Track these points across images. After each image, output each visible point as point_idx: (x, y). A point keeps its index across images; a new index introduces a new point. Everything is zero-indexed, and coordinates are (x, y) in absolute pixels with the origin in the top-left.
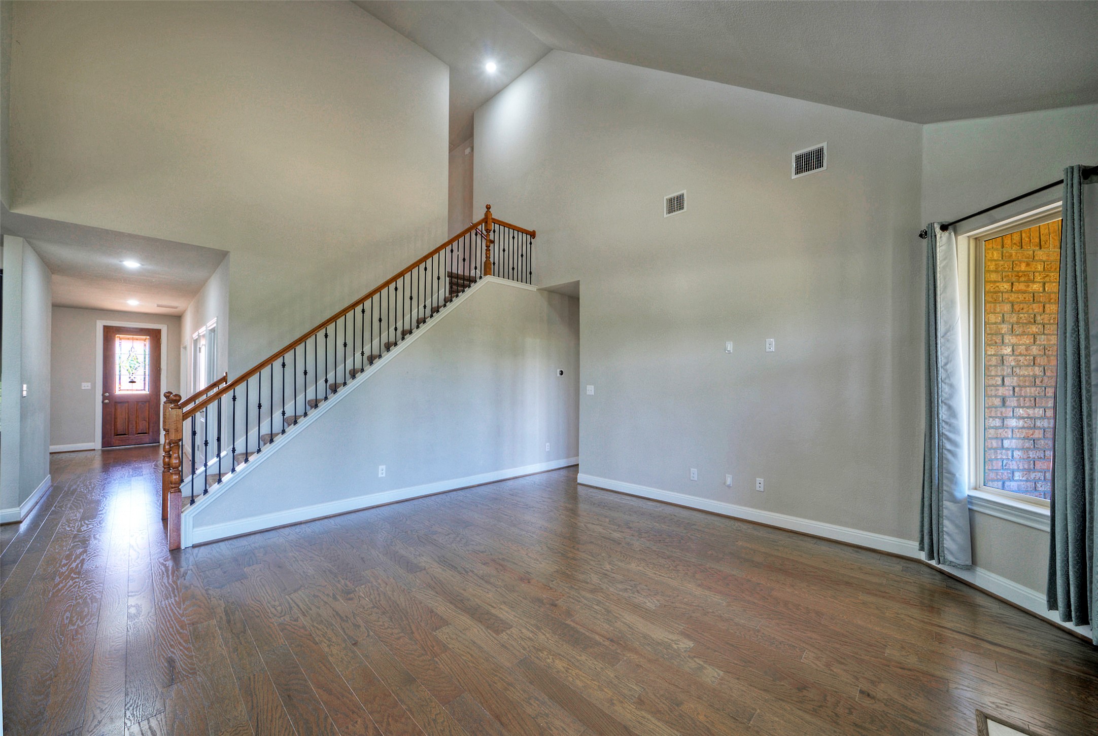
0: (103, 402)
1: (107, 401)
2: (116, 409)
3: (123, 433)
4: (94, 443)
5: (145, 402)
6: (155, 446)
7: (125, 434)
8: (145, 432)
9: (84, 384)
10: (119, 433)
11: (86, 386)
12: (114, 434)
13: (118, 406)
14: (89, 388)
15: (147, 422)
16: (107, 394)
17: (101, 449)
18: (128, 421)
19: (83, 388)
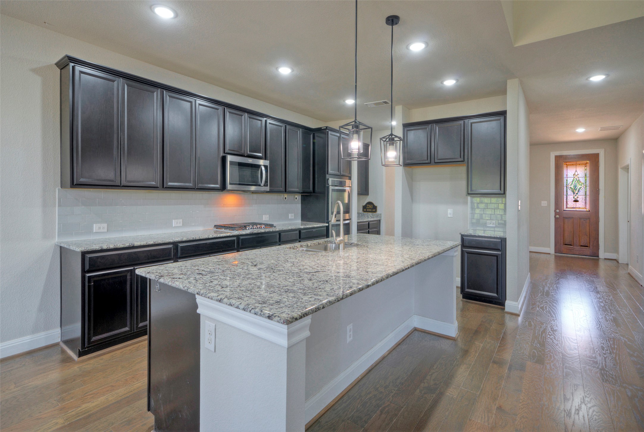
0: (555, 217)
1: (558, 216)
2: (564, 223)
3: (569, 244)
4: (549, 249)
5: (586, 218)
6: (595, 259)
7: (571, 245)
8: (586, 245)
9: (542, 202)
10: (566, 243)
11: (544, 203)
12: (563, 243)
13: (566, 220)
14: (546, 205)
15: (588, 237)
16: (558, 211)
17: (554, 254)
18: (573, 233)
19: (542, 205)
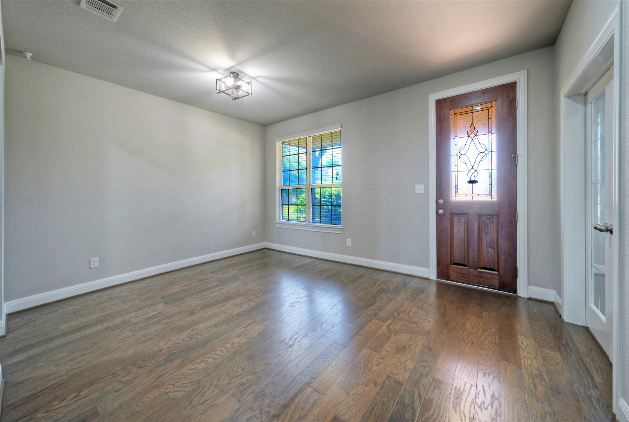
0: (437, 212)
1: (441, 211)
2: (452, 224)
3: (461, 262)
4: (427, 269)
5: (492, 215)
6: (509, 297)
7: (464, 265)
8: (492, 267)
9: (417, 187)
10: (456, 261)
11: (419, 189)
12: (451, 261)
13: (455, 219)
14: (423, 192)
15: (496, 251)
16: (441, 201)
17: (436, 281)
18: (468, 244)
19: (417, 192)
